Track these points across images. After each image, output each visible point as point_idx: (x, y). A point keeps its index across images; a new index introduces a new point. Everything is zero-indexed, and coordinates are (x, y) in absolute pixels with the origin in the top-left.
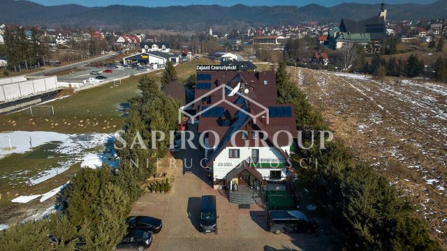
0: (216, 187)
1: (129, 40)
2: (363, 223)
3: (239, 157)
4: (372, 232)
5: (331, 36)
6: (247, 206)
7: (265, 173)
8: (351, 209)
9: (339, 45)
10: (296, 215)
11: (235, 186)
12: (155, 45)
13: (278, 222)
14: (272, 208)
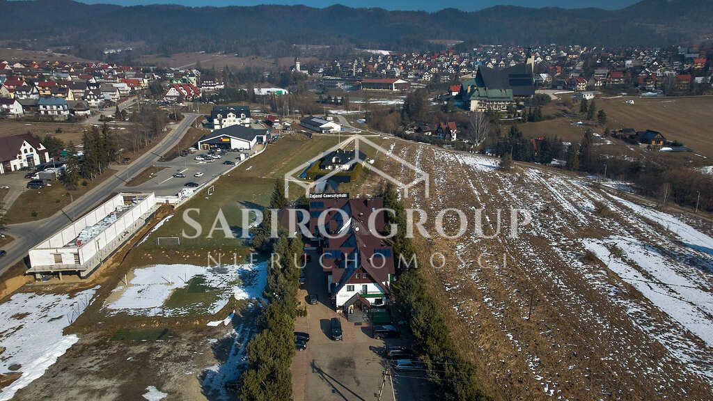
0: (338, 311)
1: (184, 91)
2: (417, 330)
3: (354, 290)
4: (421, 333)
5: (465, 89)
6: (360, 324)
7: (372, 300)
8: (414, 323)
9: (474, 105)
10: (387, 328)
11: (352, 311)
12: (231, 114)
13: (378, 332)
14: (375, 324)
